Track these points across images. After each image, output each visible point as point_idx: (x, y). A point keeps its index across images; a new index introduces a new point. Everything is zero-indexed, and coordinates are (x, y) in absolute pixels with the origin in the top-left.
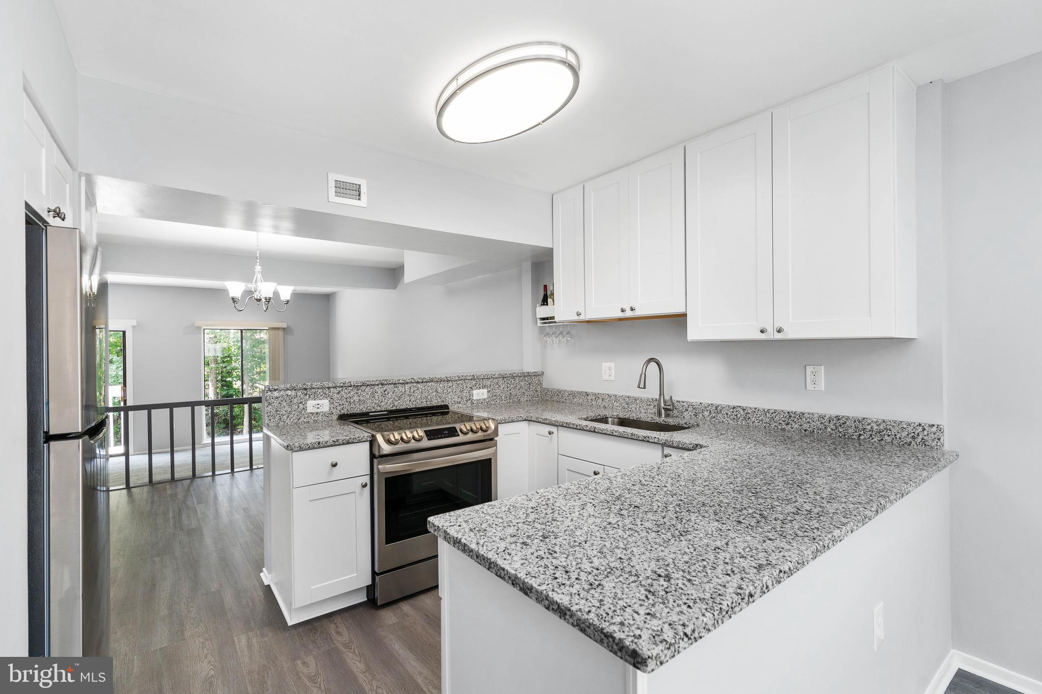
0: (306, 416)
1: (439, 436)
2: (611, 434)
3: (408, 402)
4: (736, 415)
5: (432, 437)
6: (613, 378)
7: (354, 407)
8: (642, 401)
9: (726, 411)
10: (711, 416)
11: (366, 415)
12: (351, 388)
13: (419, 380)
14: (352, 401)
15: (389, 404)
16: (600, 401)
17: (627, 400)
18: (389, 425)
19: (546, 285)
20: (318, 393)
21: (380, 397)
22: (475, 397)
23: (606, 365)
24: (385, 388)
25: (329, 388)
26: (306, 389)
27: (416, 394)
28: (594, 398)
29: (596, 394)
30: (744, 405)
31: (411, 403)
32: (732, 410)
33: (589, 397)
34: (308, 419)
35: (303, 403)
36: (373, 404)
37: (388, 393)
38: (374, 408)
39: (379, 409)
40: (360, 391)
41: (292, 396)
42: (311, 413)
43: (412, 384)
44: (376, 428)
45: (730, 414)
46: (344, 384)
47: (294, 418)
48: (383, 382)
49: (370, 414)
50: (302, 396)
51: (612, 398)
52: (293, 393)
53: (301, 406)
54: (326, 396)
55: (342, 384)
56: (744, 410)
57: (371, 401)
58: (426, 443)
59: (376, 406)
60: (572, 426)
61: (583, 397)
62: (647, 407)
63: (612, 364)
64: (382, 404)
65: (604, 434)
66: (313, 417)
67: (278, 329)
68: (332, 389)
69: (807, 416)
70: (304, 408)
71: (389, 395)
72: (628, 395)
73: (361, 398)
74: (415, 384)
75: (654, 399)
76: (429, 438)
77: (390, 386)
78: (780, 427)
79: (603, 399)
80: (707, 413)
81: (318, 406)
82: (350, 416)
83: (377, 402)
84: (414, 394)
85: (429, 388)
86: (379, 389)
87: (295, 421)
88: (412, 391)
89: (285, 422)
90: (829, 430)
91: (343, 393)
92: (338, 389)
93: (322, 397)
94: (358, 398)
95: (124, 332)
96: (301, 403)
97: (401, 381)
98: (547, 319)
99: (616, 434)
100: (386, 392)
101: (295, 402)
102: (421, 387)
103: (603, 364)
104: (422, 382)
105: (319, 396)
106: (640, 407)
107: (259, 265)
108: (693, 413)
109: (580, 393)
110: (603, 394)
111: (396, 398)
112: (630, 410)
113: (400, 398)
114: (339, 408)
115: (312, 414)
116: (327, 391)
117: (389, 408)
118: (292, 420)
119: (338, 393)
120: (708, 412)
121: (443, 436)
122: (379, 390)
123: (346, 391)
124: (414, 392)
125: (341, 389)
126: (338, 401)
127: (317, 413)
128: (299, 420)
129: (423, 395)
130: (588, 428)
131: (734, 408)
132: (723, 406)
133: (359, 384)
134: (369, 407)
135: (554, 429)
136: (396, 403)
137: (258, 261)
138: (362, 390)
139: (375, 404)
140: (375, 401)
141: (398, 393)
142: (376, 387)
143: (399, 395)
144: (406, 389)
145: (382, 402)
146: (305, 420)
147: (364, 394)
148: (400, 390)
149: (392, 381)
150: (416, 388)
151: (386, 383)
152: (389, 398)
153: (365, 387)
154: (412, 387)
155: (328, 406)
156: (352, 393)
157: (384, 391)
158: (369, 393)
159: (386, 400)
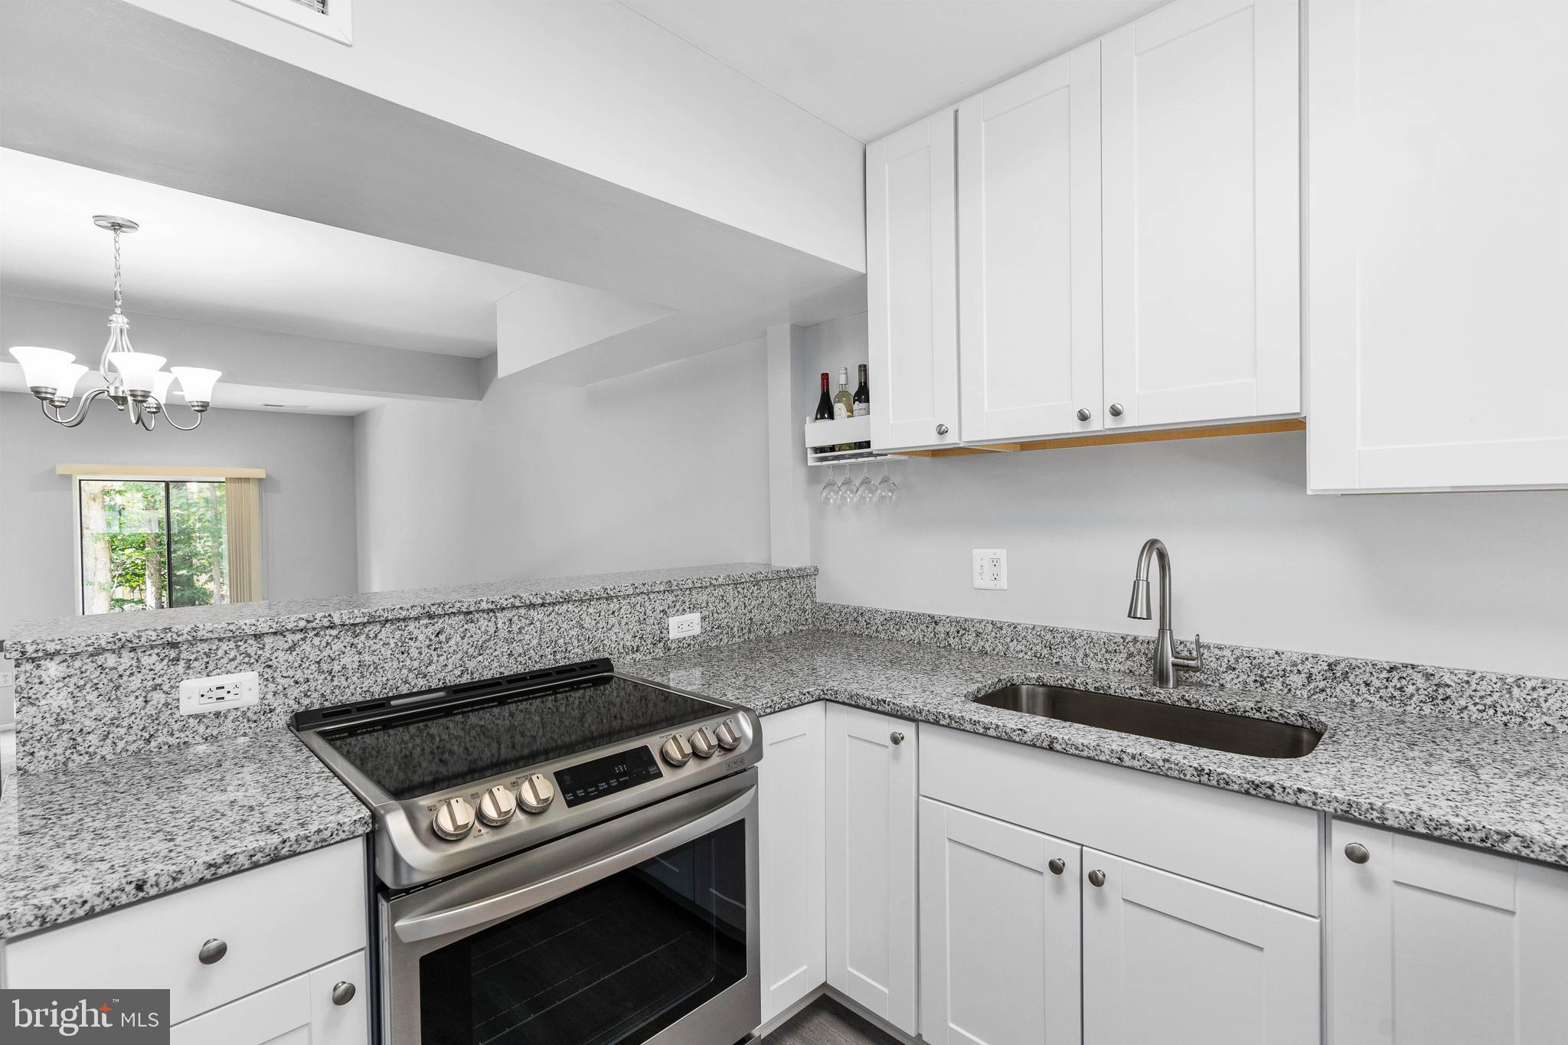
0: (176, 727)
1: (603, 786)
2: (1116, 761)
3: (504, 659)
4: (1401, 689)
5: (580, 793)
6: (1003, 583)
7: (345, 684)
8: (1091, 640)
9: (1366, 677)
10: (1312, 686)
11: (382, 706)
12: (334, 632)
13: (534, 600)
14: (337, 668)
15: (450, 668)
16: (972, 637)
17: (1049, 636)
18: (451, 725)
19: (827, 374)
20: (220, 653)
21: (425, 650)
22: (674, 634)
23: (982, 555)
24: (438, 627)
25: (257, 637)
26: (172, 646)
27: (527, 637)
28: (953, 630)
29: (958, 622)
30: (1427, 662)
31: (512, 660)
32: (1385, 674)
33: (940, 628)
34: (184, 737)
35: (166, 688)
36: (405, 671)
37: (448, 640)
38: (406, 682)
39: (421, 683)
40: (363, 637)
41: (121, 669)
42: (195, 716)
43: (514, 612)
44: (412, 737)
45: (1377, 683)
46: (308, 622)
47: (131, 738)
48: (433, 609)
49: (393, 703)
50: (158, 667)
51: (1004, 632)
52: (127, 658)
53: (158, 697)
54: (249, 662)
55: (302, 624)
56: (1428, 676)
57: (395, 663)
58: (562, 815)
59: (411, 676)
60: (969, 727)
61: (923, 627)
63: (1002, 553)
64: (430, 669)
65: (1089, 758)
66: (201, 729)
67: (248, 480)
68: (268, 640)
70: (166, 705)
71: (452, 642)
72: (1051, 624)
73: (367, 658)
74: (522, 611)
75: (1129, 639)
76: (570, 797)
77: (454, 620)
79: (978, 634)
80: (1296, 680)
81: (221, 693)
82: (326, 716)
83: (416, 664)
84: (520, 637)
85: (560, 619)
86: (423, 628)
87: (133, 748)
88: (515, 628)
91: (308, 649)
92: (290, 637)
93: (235, 663)
94: (356, 658)
96: (155, 688)
97: (484, 606)
98: (832, 449)
99: (1136, 764)
100: (442, 637)
101: (134, 688)
102: (540, 617)
103: (975, 551)
104: (543, 605)
105: (225, 660)
107: (121, 313)
108: (1253, 678)
109: (916, 618)
110: (980, 622)
111: (471, 651)
113: (481, 649)
114: (294, 692)
115: (200, 717)
116: (252, 647)
117: (452, 680)
118: (121, 745)
119: (291, 649)
120: (1304, 675)
121: (614, 782)
122: (422, 632)
123: (316, 641)
124: (520, 632)
125: (299, 636)
126: (291, 673)
127: (217, 715)
128: (148, 741)
129: (546, 638)
130: (1026, 738)
131: (1392, 669)
132: (1354, 663)
133: (358, 620)
134: (390, 683)
135: (906, 729)
136: (471, 665)
137: (118, 303)
138: (368, 637)
139: (410, 670)
140: (408, 662)
141: (476, 637)
142: (412, 626)
143: (480, 643)
144: (500, 625)
145: (430, 664)
146: (172, 741)
147: (374, 647)
148: (483, 630)
149: (458, 605)
150: (527, 622)
151: (440, 611)
152: (451, 651)
153: (378, 627)
154: (516, 618)
155: (256, 689)
156: (337, 646)
157: (437, 635)
158: (392, 642)
159: (441, 658)
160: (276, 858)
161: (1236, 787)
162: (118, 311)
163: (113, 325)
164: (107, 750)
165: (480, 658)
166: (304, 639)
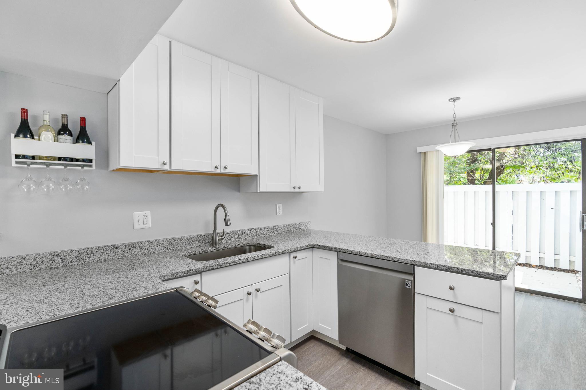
6: (149, 225)
8: (187, 239)
9: (247, 233)
10: (239, 237)
16: (137, 250)
17: (173, 241)
19: (25, 109)
23: (139, 214)
28: (127, 249)
29: (130, 245)
30: (256, 227)
32: (250, 231)
33: (119, 250)
51: (153, 244)
56: (256, 230)
61: (108, 252)
62: (193, 243)
63: (148, 213)
69: (279, 227)
72: (173, 237)
78: (270, 235)
79: (140, 248)
80: (236, 237)
90: (286, 231)
98: (33, 157)
103: (135, 213)
106: (186, 244)
108: (228, 239)
109: (102, 249)
110: (142, 242)
112: (175, 249)
120: (238, 235)
132: (245, 230)
161: (281, 253)
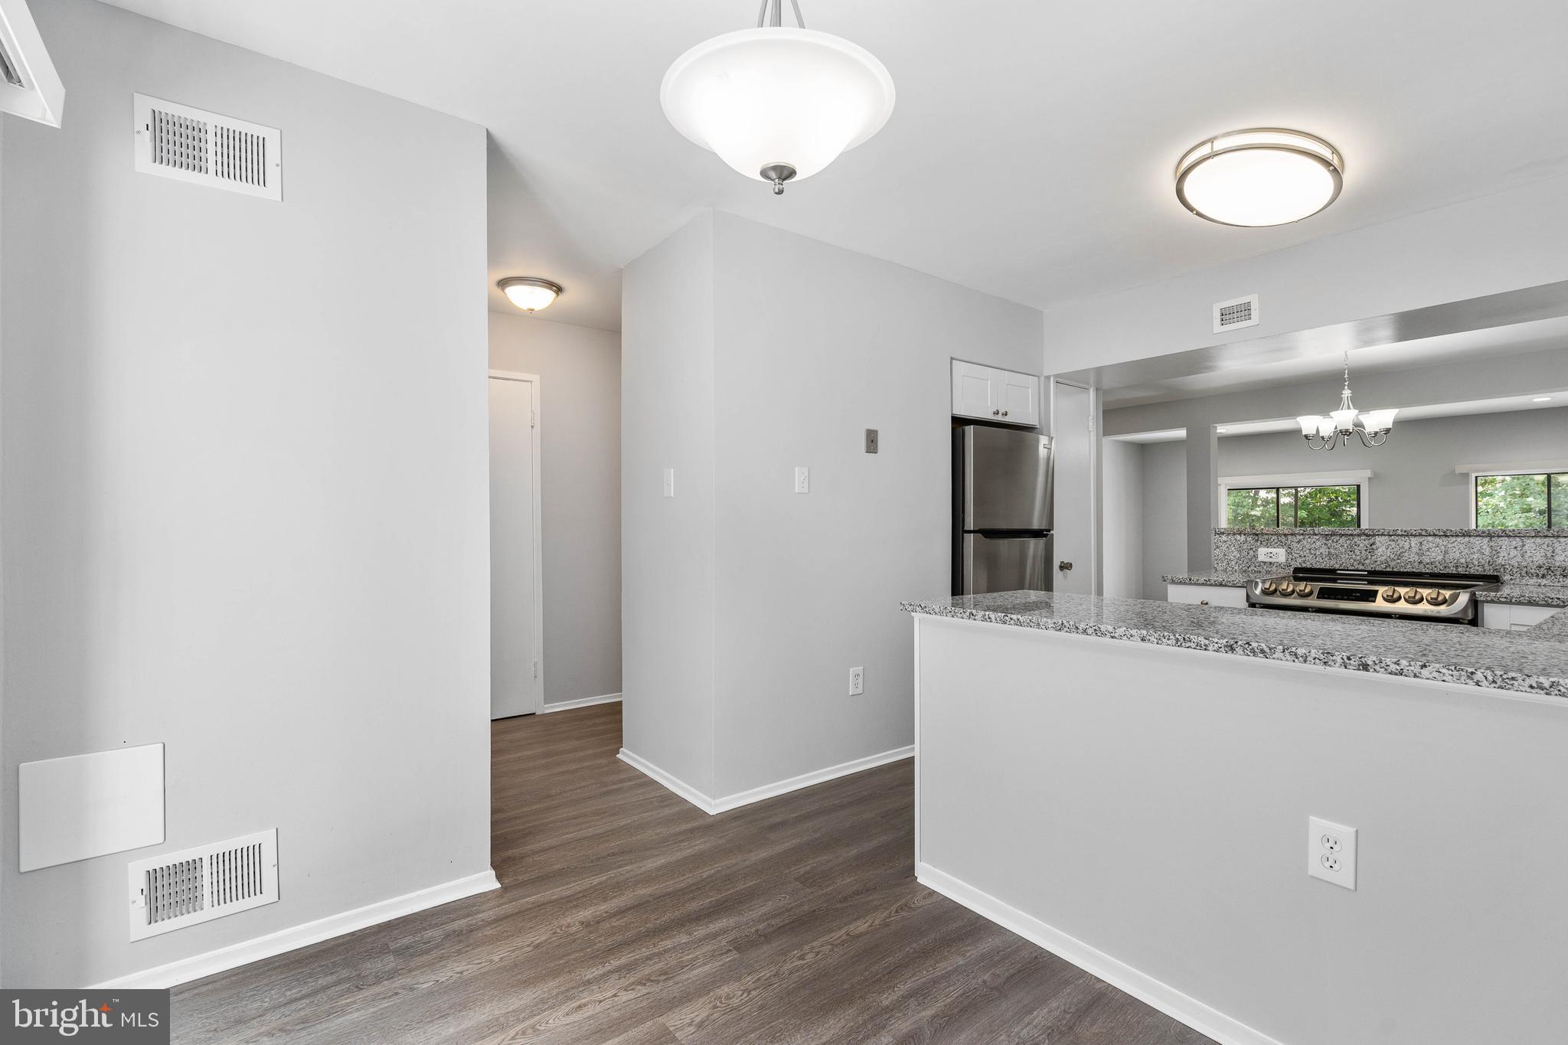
0: (1257, 564)
3: (1416, 563)
5: (1326, 596)
7: (1321, 561)
12: (1317, 537)
13: (1439, 533)
14: (1318, 553)
15: (1378, 563)
20: (1272, 540)
21: (1364, 552)
24: (1371, 541)
25: (1285, 535)
26: (1257, 535)
27: (1434, 554)
31: (1422, 566)
34: (1260, 569)
35: (1254, 550)
36: (1351, 560)
37: (1378, 548)
38: (1353, 566)
39: (1361, 567)
40: (1331, 541)
41: (1241, 541)
42: (1263, 562)
43: (1423, 538)
46: (1304, 531)
47: (1243, 565)
49: (1339, 572)
50: (1252, 542)
52: (1243, 538)
53: (1251, 552)
54: (1282, 544)
55: (1302, 532)
57: (1347, 556)
59: (1356, 563)
64: (1366, 562)
66: (1265, 567)
68: (1289, 537)
70: (1254, 556)
71: (1380, 550)
73: (1332, 550)
74: (1430, 539)
76: (1321, 596)
77: (1381, 539)
81: (1271, 555)
82: (1308, 571)
83: (1358, 558)
84: (1428, 553)
85: (1461, 547)
86: (1363, 541)
87: (1243, 569)
88: (1424, 547)
89: (1233, 568)
91: (1305, 543)
92: (1298, 537)
93: (1277, 544)
94: (1327, 550)
95: (1358, 486)
96: (1251, 549)
97: (1399, 532)
100: (1374, 547)
101: (1244, 548)
102: (1445, 543)
105: (1272, 543)
111: (1392, 556)
113: (1399, 556)
114: (1300, 560)
115: (1265, 563)
116: (1283, 539)
118: (1240, 567)
119: (1299, 542)
123: (1309, 540)
124: (1428, 551)
125: (1302, 537)
126: (1298, 552)
127: (1271, 563)
128: (1248, 568)
129: (1449, 557)
133: (1327, 533)
136: (1392, 564)
137: (1346, 384)
138: (1333, 541)
139: (1355, 560)
140: (1354, 556)
141: (1395, 550)
142: (1356, 539)
143: (1399, 553)
144: (1413, 545)
145: (1366, 559)
146: (1255, 569)
147: (1336, 547)
148: (1401, 546)
149: (1382, 531)
150: (1434, 545)
151: (1371, 533)
152: (1379, 554)
153: (1338, 538)
154: (1425, 542)
155: (1284, 556)
156: (1318, 544)
157: (1371, 545)
158: (1345, 545)
159: (1373, 558)
160: (1221, 585)
162: (1346, 387)
163: (1343, 396)
164: (1236, 568)
165: (1399, 561)
166: (1304, 539)
